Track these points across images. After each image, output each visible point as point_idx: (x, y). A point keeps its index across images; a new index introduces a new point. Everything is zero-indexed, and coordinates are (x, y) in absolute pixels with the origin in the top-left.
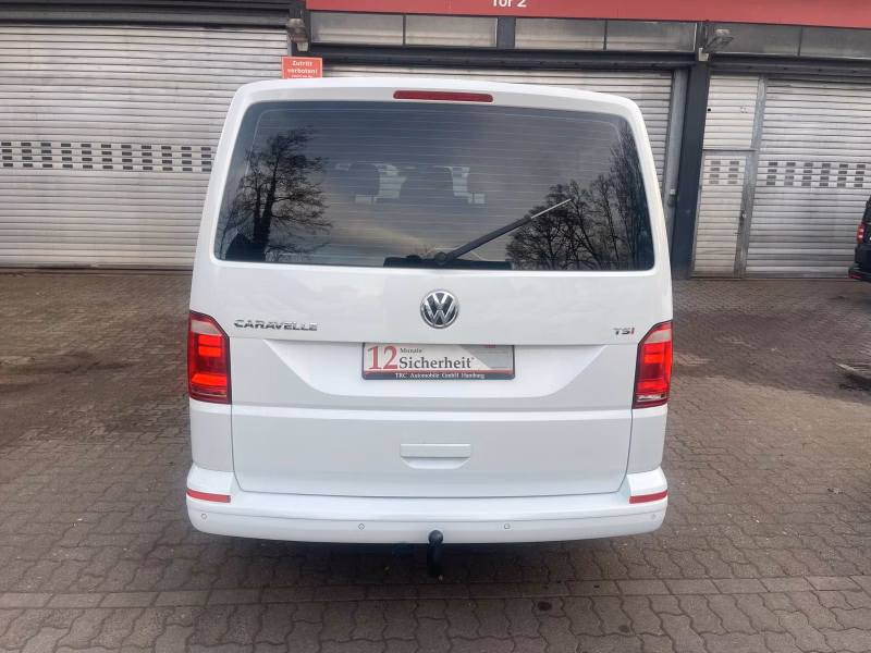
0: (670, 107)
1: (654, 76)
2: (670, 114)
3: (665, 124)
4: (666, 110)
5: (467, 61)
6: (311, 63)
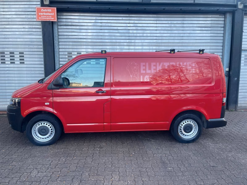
0: (224, 30)
1: (216, 16)
2: (224, 34)
3: (222, 38)
4: (222, 32)
6: (50, 10)
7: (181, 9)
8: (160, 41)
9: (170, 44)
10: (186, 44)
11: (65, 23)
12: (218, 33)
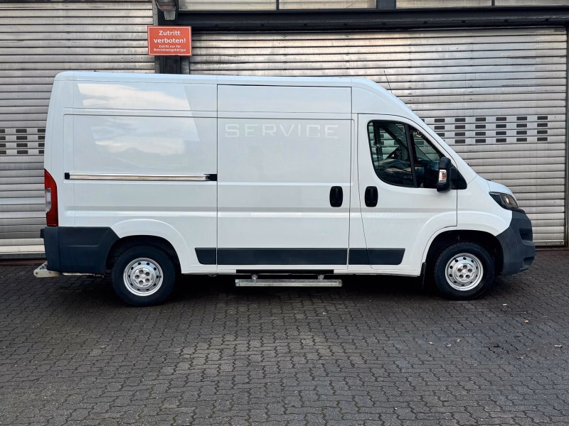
1: (547, 32)
4: (563, 67)
5: (345, 24)
6: (179, 32)
7: (464, 21)
8: (418, 92)
9: (442, 98)
10: (480, 97)
11: (204, 58)
12: (555, 69)
